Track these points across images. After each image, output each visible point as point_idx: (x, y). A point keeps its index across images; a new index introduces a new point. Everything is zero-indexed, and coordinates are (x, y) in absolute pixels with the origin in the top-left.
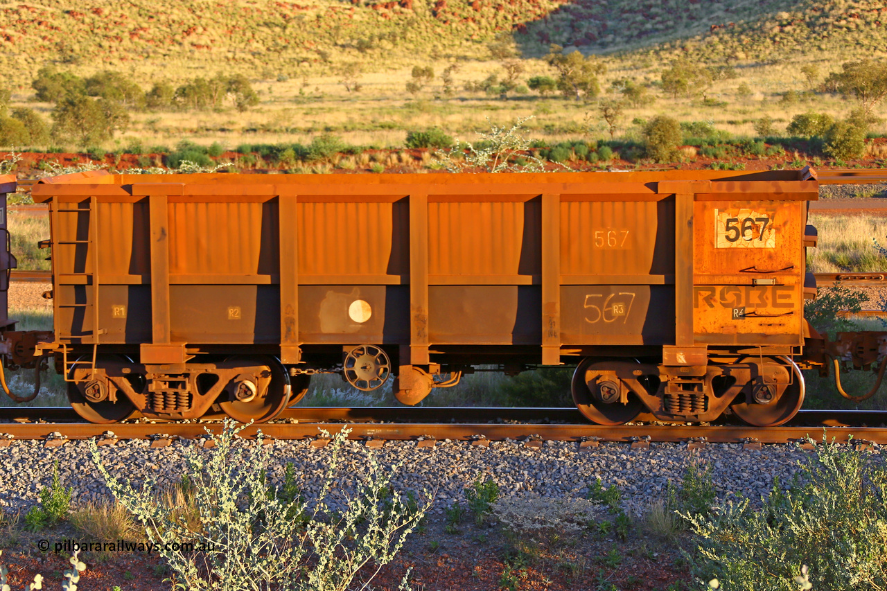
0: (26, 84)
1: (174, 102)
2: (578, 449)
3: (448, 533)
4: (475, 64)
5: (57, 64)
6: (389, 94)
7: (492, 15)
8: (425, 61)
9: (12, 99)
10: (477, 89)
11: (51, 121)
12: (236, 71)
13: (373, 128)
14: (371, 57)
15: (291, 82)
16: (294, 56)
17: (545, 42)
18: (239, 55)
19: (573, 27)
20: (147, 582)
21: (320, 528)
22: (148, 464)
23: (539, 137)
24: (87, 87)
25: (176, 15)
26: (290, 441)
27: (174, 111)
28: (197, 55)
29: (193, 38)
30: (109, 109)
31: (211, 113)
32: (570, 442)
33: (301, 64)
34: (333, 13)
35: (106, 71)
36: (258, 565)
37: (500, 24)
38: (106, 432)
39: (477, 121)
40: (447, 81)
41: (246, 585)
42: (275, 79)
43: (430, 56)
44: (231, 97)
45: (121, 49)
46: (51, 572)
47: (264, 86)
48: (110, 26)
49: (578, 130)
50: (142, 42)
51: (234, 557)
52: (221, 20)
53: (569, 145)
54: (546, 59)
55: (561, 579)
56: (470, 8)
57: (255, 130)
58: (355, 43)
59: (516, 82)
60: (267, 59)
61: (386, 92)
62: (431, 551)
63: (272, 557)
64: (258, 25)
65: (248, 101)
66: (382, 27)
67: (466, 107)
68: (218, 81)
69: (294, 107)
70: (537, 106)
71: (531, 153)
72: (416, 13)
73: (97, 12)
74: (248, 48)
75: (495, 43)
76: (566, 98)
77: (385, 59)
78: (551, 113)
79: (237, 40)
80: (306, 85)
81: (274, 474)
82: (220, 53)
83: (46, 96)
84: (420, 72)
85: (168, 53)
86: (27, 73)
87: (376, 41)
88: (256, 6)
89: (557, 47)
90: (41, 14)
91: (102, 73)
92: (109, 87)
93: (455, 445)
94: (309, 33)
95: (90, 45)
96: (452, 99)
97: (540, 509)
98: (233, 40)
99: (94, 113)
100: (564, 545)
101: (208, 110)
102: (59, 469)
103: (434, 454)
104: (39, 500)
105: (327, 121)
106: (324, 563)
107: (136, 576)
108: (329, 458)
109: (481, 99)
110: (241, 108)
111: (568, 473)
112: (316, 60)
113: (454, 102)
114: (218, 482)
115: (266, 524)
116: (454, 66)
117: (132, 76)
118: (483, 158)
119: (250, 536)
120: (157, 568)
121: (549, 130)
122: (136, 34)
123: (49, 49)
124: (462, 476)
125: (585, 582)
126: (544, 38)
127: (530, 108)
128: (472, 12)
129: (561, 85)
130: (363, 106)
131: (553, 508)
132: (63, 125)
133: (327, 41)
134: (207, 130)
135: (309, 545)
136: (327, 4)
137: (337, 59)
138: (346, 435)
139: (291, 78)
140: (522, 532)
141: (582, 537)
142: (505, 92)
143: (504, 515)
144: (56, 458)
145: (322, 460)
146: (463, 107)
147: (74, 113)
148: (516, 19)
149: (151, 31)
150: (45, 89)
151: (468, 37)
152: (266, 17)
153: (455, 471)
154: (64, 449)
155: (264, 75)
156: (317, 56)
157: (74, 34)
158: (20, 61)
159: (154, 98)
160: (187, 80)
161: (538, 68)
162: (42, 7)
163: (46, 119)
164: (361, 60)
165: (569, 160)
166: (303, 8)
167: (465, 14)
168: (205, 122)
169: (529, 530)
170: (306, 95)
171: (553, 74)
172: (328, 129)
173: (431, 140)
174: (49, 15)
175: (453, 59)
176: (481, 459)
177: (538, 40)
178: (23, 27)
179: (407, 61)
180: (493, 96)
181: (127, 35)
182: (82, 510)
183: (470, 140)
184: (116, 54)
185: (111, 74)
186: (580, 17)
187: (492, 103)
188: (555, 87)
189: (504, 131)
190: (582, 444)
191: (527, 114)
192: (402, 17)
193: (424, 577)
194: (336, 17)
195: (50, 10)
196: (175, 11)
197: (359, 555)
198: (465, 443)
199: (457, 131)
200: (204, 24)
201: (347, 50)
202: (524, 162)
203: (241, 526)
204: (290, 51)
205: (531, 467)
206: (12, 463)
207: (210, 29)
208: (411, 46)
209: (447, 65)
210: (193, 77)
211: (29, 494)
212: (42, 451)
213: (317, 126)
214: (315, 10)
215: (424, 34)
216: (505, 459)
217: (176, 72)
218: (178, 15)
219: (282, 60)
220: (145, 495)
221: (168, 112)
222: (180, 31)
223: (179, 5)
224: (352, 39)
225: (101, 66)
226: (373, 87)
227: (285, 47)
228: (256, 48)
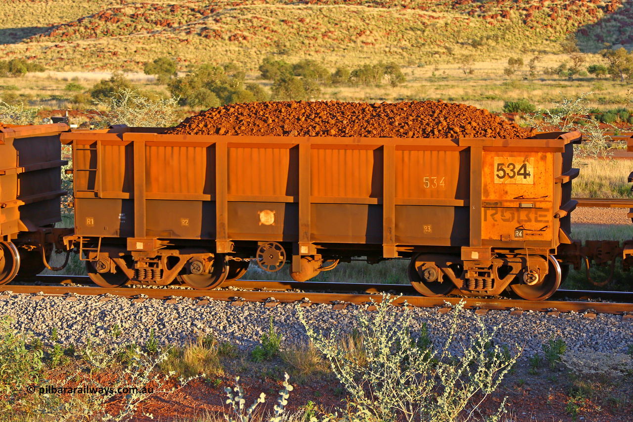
0: (255, 68)
1: (349, 80)
2: (621, 320)
3: (531, 374)
4: (551, 56)
5: (275, 55)
6: (492, 76)
7: (564, 23)
8: (518, 54)
9: (246, 78)
10: (552, 73)
11: (270, 92)
12: (391, 60)
13: (481, 99)
14: (481, 51)
15: (427, 67)
16: (430, 50)
17: (600, 42)
18: (393, 49)
19: (620, 31)
20: (330, 399)
21: (446, 368)
22: (331, 320)
23: (595, 106)
24: (293, 71)
25: (353, 23)
26: (425, 308)
27: (350, 87)
28: (365, 49)
29: (363, 38)
30: (308, 85)
31: (374, 88)
32: (615, 315)
33: (434, 56)
34: (456, 21)
35: (306, 60)
36: (405, 391)
37: (569, 29)
38: (304, 299)
39: (552, 95)
40: (532, 67)
41: (396, 404)
42: (416, 66)
43: (521, 50)
44: (387, 77)
45: (316, 45)
46: (268, 389)
47: (409, 70)
48: (310, 30)
49: (622, 102)
50: (330, 40)
51: (388, 385)
52: (381, 26)
53: (616, 112)
54: (600, 53)
55: (609, 408)
56: (549, 19)
57: (402, 99)
58: (470, 41)
59: (579, 68)
60: (411, 52)
61: (490, 75)
62: (519, 386)
63: (413, 386)
64: (406, 29)
65: (398, 80)
66: (488, 31)
67: (545, 85)
68: (379, 67)
69: (429, 84)
70: (594, 85)
71: (589, 117)
72: (512, 22)
73: (302, 21)
74: (399, 45)
75: (565, 42)
76: (614, 80)
77: (490, 52)
78: (603, 90)
79: (392, 39)
80: (437, 69)
81: (413, 329)
82: (381, 48)
83: (268, 76)
84: (514, 61)
85: (347, 47)
86: (256, 60)
87: (485, 39)
88: (405, 17)
89: (608, 44)
90: (266, 22)
91: (305, 61)
92: (308, 70)
93: (536, 314)
94: (440, 35)
95: (297, 43)
96: (536, 80)
97: (594, 360)
98: (389, 39)
99: (298, 87)
100: (611, 385)
101: (371, 85)
102: (274, 322)
103: (521, 320)
104: (261, 342)
105: (450, 93)
106: (448, 391)
107: (323, 395)
108: (451, 321)
109: (555, 80)
110: (393, 84)
111: (613, 335)
112: (444, 53)
113: (536, 82)
114: (379, 334)
115: (409, 364)
116: (537, 58)
117: (323, 63)
118: (557, 120)
119: (399, 371)
120: (336, 390)
121: (602, 101)
122: (326, 35)
123: (270, 45)
124: (540, 336)
125: (625, 411)
126: (599, 38)
127: (589, 86)
128: (550, 21)
129: (610, 71)
130: (474, 84)
131: (603, 360)
132: (278, 95)
133: (452, 40)
134: (371, 99)
135: (437, 378)
136: (452, 16)
137: (458, 52)
138: (462, 306)
139: (427, 65)
140: (582, 376)
141: (624, 380)
142: (572, 75)
143: (570, 363)
144: (272, 314)
145: (446, 321)
146: (541, 85)
147: (285, 87)
148: (580, 25)
149: (336, 33)
150: (267, 71)
151: (547, 38)
152: (412, 24)
153: (536, 332)
154: (277, 309)
155: (409, 63)
156: (444, 50)
157: (287, 35)
158: (251, 53)
159: (337, 78)
160: (359, 66)
161: (595, 59)
162: (267, 17)
163: (267, 91)
164: (474, 53)
165: (616, 122)
166: (436, 18)
167: (546, 23)
168: (370, 94)
169: (587, 374)
170: (437, 76)
171: (605, 63)
172: (451, 99)
173: (521, 107)
174: (271, 23)
175: (536, 53)
176: (554, 324)
177: (595, 40)
178: (254, 30)
179: (506, 53)
180: (563, 78)
181: (320, 35)
182: (288, 349)
183: (548, 107)
184: (313, 48)
185: (309, 62)
186: (625, 24)
187: (563, 83)
188: (607, 72)
189: (571, 102)
190: (624, 316)
191: (586, 90)
192: (503, 25)
193: (514, 403)
194: (458, 24)
195: (271, 19)
196: (352, 20)
197: (472, 387)
198: (543, 313)
199: (538, 102)
200: (370, 29)
201: (465, 46)
202: (584, 123)
203: (393, 364)
204: (427, 47)
205: (588, 331)
206: (244, 317)
207: (374, 32)
208: (508, 44)
209: (533, 57)
210: (362, 63)
211: (255, 337)
212: (263, 309)
213: (443, 97)
214: (444, 19)
215: (517, 35)
216: (570, 325)
217: (352, 60)
218: (354, 23)
219: (421, 53)
220: (331, 341)
221: (346, 87)
222: (355, 33)
223: (355, 16)
224: (468, 39)
225: (303, 56)
226: (482, 71)
227: (423, 44)
228: (405, 45)
